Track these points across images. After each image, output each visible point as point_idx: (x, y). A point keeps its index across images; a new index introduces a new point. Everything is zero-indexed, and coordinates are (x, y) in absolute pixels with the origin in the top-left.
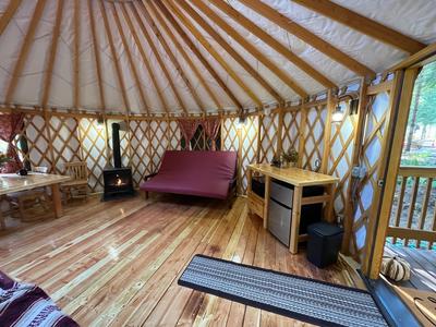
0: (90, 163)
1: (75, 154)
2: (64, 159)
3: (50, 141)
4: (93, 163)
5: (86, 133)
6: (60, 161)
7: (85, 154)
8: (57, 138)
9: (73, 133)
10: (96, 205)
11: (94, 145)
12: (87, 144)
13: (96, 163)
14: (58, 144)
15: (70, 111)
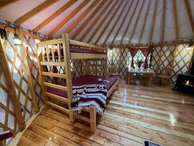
0: (176, 69)
1: (170, 63)
2: (164, 65)
3: (160, 57)
4: (178, 69)
5: (179, 53)
6: (162, 66)
7: (175, 64)
8: (164, 56)
9: (172, 53)
10: (168, 89)
11: (182, 59)
12: (178, 59)
13: (180, 69)
14: (163, 58)
15: (174, 42)
